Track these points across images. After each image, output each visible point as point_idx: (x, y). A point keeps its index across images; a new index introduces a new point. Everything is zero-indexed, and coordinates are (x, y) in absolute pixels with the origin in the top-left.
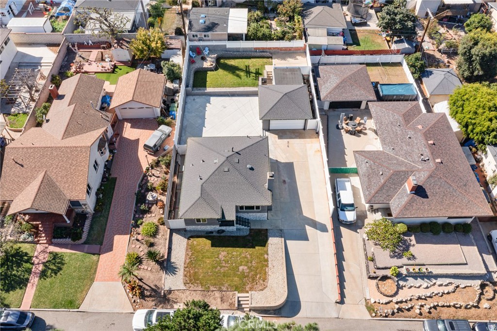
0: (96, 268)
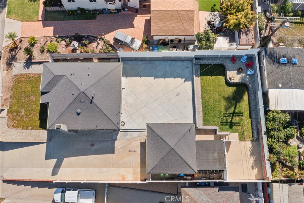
0: (29, 21)
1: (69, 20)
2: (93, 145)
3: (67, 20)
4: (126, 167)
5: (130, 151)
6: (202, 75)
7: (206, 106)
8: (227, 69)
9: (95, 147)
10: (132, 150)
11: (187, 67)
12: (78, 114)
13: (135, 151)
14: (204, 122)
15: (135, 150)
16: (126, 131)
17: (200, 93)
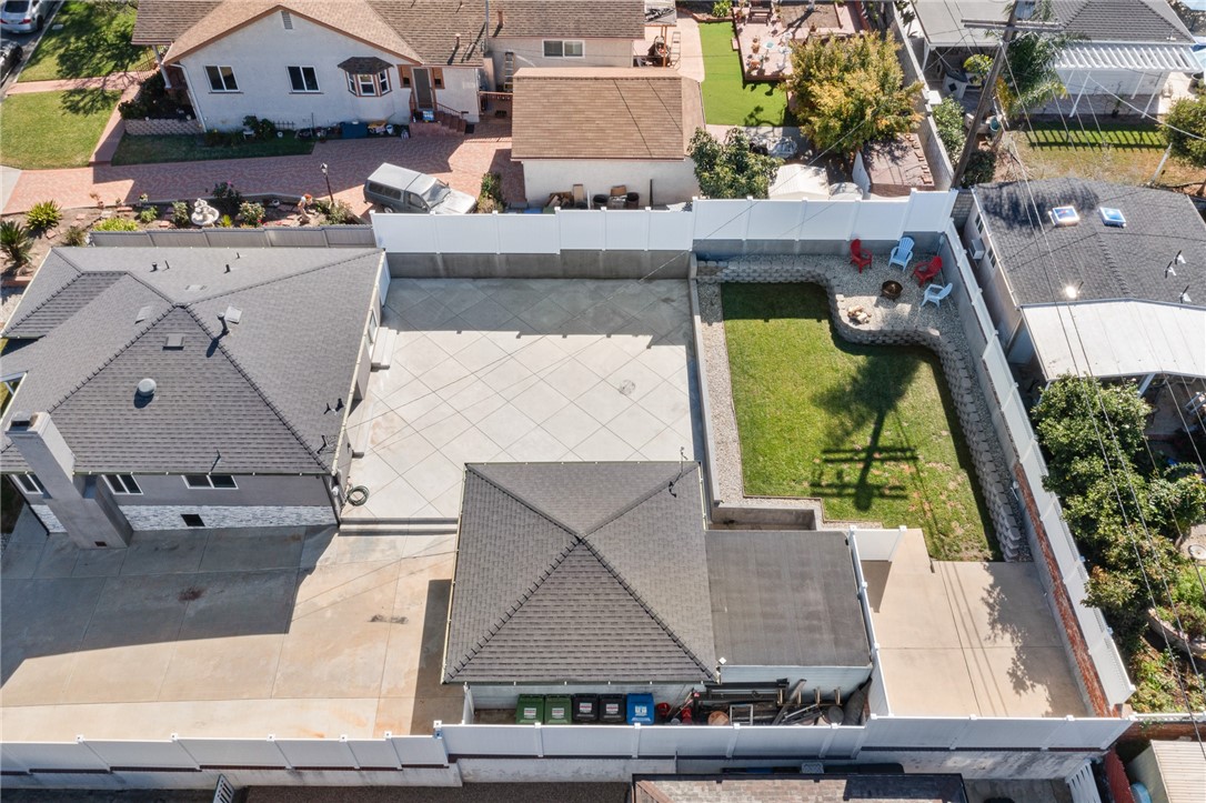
0: (54, 167)
1: (204, 159)
2: (195, 595)
3: (199, 160)
4: (342, 695)
5: (374, 619)
6: (729, 313)
7: (753, 422)
8: (836, 289)
9: (201, 604)
10: (386, 613)
11: (667, 300)
12: (142, 399)
13: (402, 621)
14: (750, 481)
15: (401, 616)
16: (371, 529)
17: (727, 375)
